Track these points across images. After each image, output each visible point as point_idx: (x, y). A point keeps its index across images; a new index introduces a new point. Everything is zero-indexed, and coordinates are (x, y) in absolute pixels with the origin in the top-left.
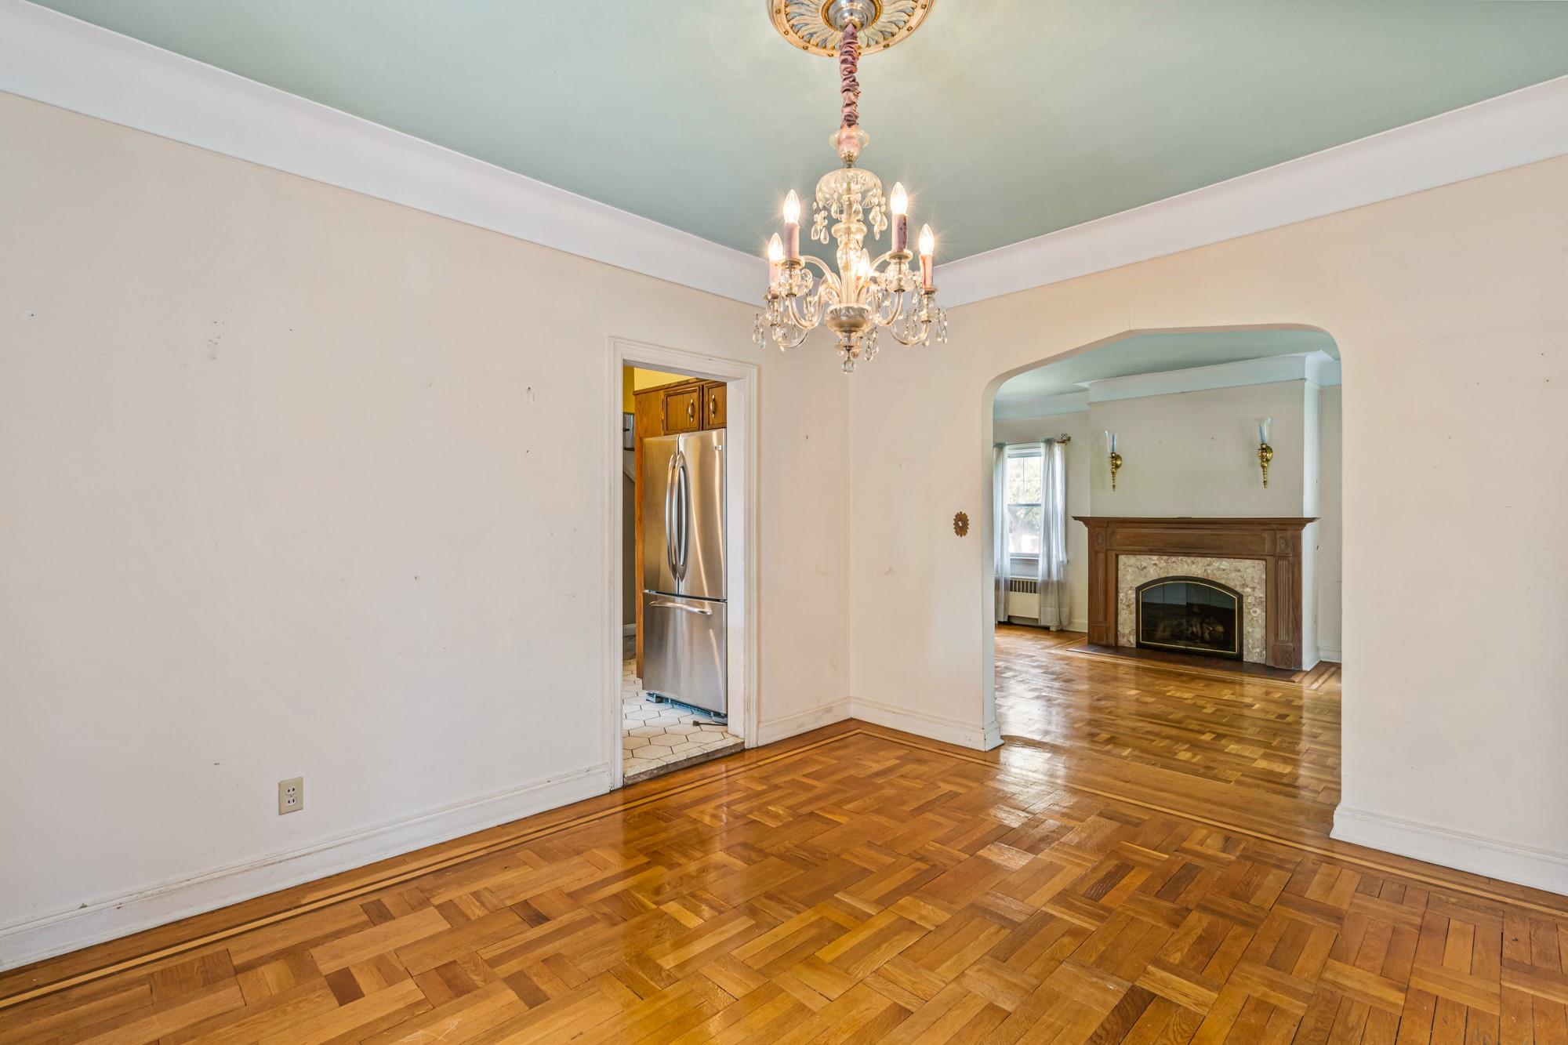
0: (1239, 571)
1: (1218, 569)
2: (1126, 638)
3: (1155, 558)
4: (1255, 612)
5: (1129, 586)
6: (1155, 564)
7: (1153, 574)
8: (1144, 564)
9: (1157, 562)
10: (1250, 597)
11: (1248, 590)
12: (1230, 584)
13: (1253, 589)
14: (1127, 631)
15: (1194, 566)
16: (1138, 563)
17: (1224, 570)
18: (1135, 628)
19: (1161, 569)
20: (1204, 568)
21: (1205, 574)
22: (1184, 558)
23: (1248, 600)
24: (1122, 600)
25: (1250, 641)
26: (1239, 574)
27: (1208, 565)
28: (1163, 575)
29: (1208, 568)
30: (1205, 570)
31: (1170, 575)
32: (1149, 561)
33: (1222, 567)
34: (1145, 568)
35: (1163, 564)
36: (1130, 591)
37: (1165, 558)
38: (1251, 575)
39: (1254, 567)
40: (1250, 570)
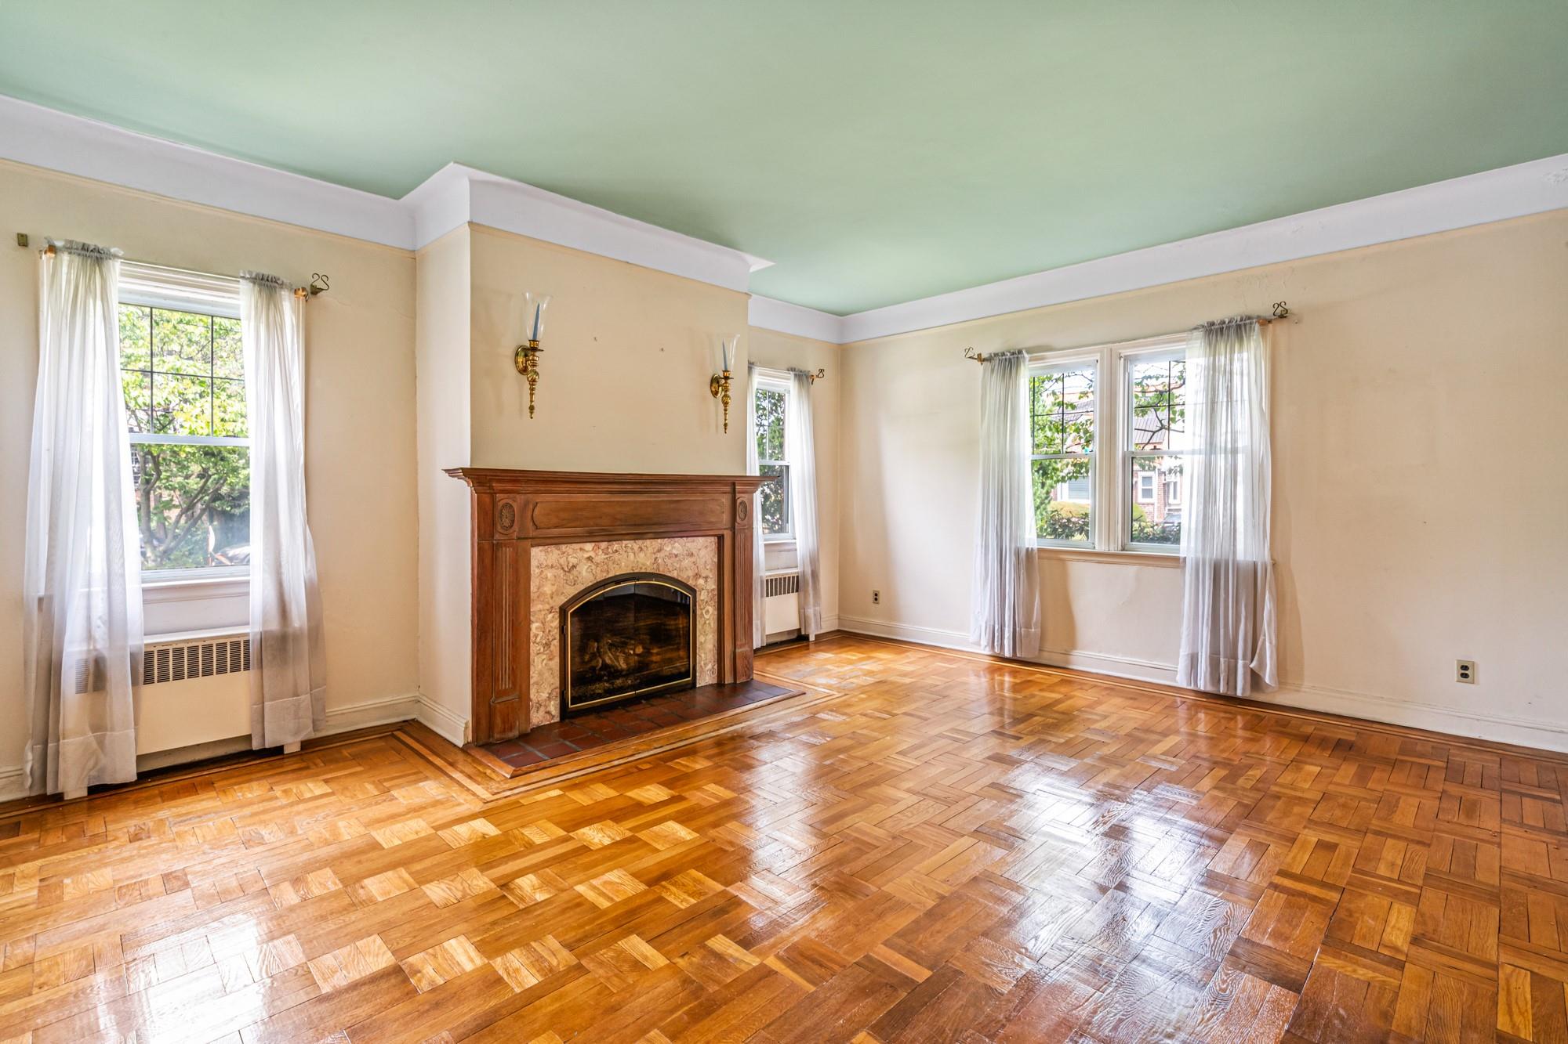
0: (692, 555)
1: (670, 555)
2: (542, 709)
3: (589, 546)
4: (708, 612)
5: (548, 607)
6: (589, 559)
7: (587, 576)
8: (573, 561)
9: (592, 554)
10: (703, 592)
11: (701, 581)
12: (683, 577)
13: (706, 578)
14: (545, 695)
15: (642, 555)
16: (562, 561)
17: (676, 556)
18: (557, 683)
19: (597, 565)
20: (654, 556)
21: (655, 566)
22: (630, 543)
23: (702, 596)
24: (536, 636)
25: (703, 655)
26: (693, 559)
27: (659, 551)
28: (601, 577)
29: (658, 555)
30: (656, 559)
31: (611, 575)
32: (580, 554)
33: (675, 552)
34: (574, 567)
35: (600, 557)
36: (550, 616)
37: (604, 545)
38: (703, 560)
39: (706, 547)
40: (703, 553)
